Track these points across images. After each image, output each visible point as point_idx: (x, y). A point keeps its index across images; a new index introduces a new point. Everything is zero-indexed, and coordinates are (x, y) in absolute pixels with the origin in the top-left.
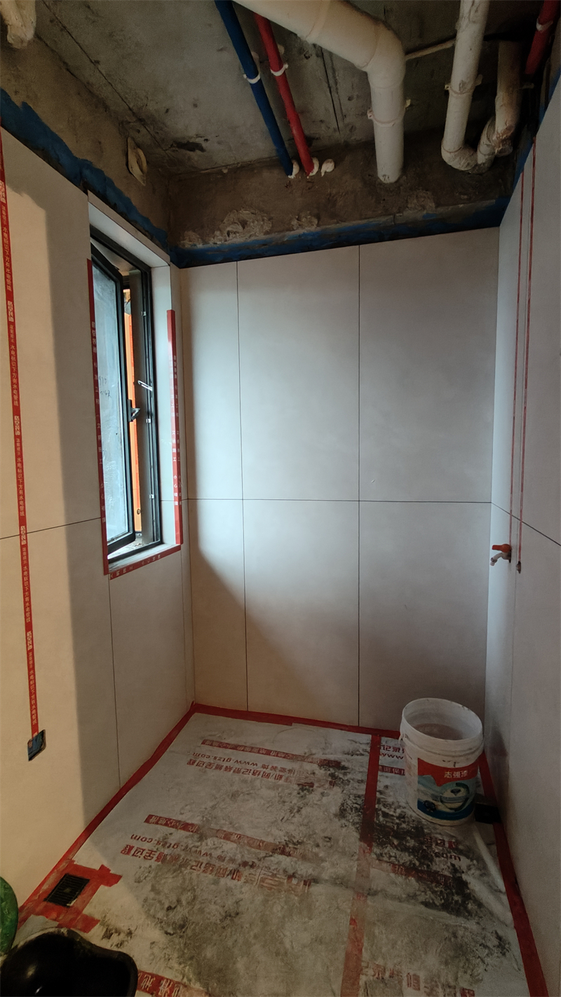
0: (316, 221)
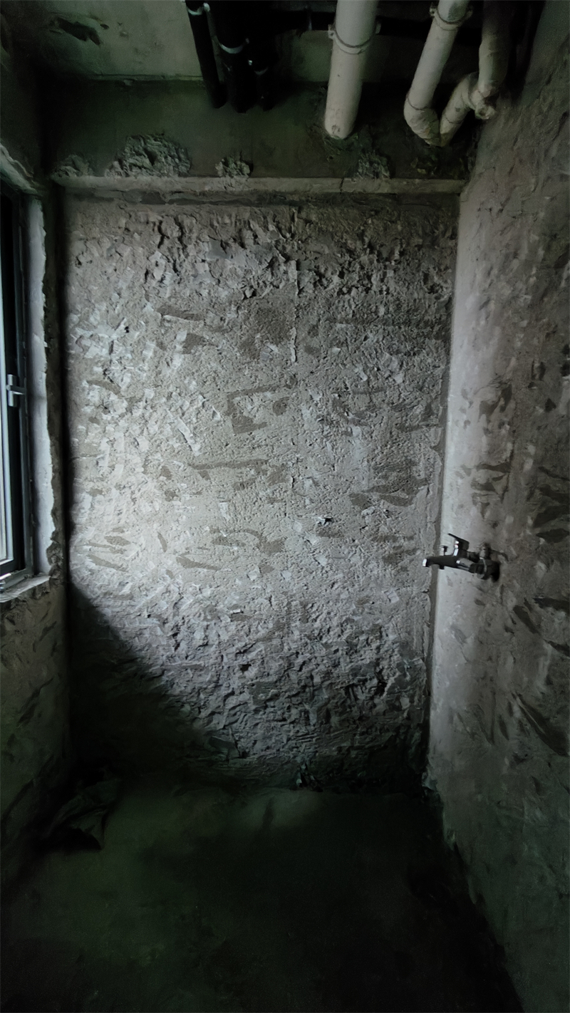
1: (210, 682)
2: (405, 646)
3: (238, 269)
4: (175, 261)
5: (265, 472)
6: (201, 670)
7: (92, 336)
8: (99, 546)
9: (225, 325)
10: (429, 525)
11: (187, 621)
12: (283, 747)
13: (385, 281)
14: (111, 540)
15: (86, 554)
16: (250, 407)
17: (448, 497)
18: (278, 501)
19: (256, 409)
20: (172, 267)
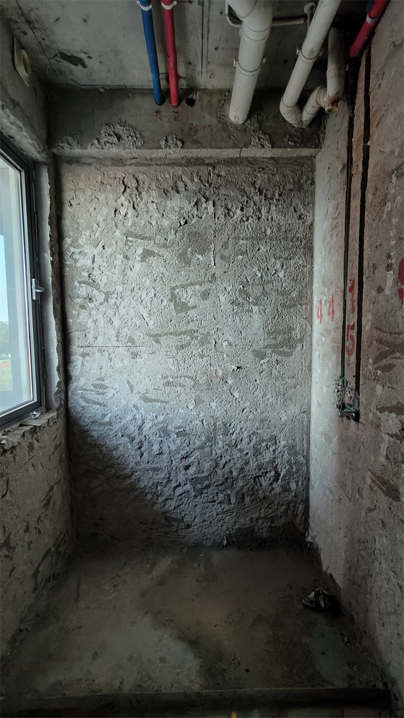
1: (164, 478)
2: (292, 449)
3: (175, 207)
4: (134, 203)
5: (197, 338)
6: (158, 471)
7: (80, 252)
8: (88, 390)
9: (168, 243)
10: (304, 369)
11: (147, 438)
12: (214, 520)
13: (270, 212)
14: (96, 386)
15: (80, 396)
16: (185, 296)
17: (316, 350)
18: (206, 357)
19: (189, 297)
20: (132, 206)
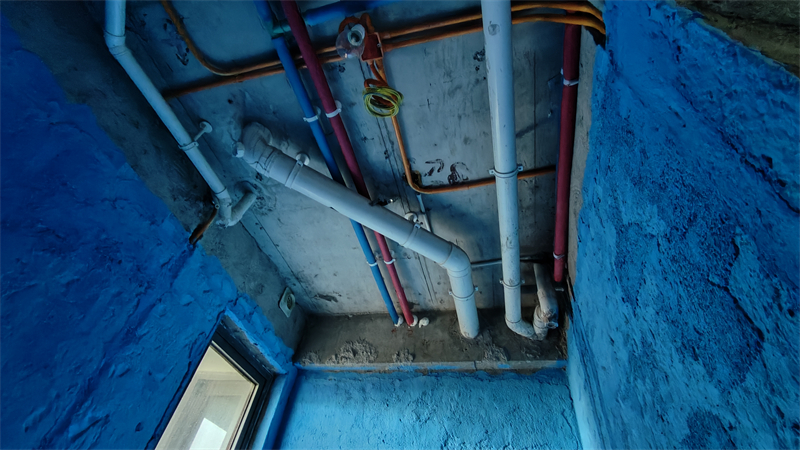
0: (411, 358)
